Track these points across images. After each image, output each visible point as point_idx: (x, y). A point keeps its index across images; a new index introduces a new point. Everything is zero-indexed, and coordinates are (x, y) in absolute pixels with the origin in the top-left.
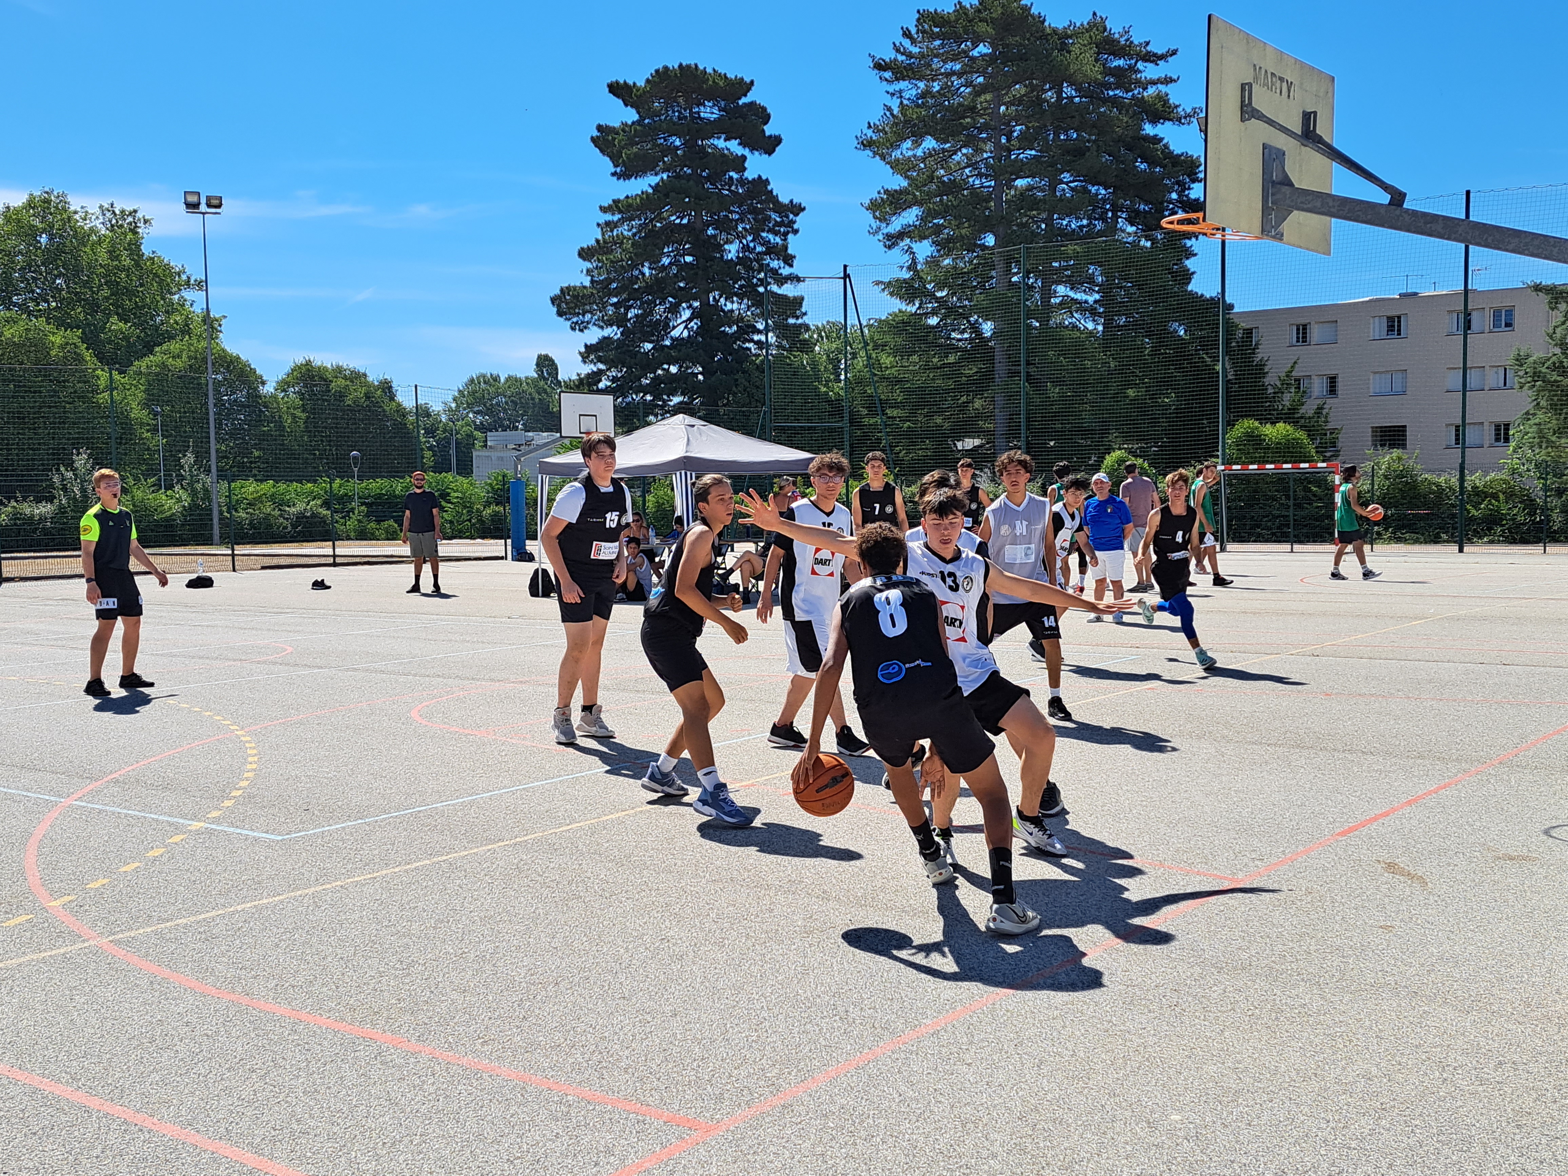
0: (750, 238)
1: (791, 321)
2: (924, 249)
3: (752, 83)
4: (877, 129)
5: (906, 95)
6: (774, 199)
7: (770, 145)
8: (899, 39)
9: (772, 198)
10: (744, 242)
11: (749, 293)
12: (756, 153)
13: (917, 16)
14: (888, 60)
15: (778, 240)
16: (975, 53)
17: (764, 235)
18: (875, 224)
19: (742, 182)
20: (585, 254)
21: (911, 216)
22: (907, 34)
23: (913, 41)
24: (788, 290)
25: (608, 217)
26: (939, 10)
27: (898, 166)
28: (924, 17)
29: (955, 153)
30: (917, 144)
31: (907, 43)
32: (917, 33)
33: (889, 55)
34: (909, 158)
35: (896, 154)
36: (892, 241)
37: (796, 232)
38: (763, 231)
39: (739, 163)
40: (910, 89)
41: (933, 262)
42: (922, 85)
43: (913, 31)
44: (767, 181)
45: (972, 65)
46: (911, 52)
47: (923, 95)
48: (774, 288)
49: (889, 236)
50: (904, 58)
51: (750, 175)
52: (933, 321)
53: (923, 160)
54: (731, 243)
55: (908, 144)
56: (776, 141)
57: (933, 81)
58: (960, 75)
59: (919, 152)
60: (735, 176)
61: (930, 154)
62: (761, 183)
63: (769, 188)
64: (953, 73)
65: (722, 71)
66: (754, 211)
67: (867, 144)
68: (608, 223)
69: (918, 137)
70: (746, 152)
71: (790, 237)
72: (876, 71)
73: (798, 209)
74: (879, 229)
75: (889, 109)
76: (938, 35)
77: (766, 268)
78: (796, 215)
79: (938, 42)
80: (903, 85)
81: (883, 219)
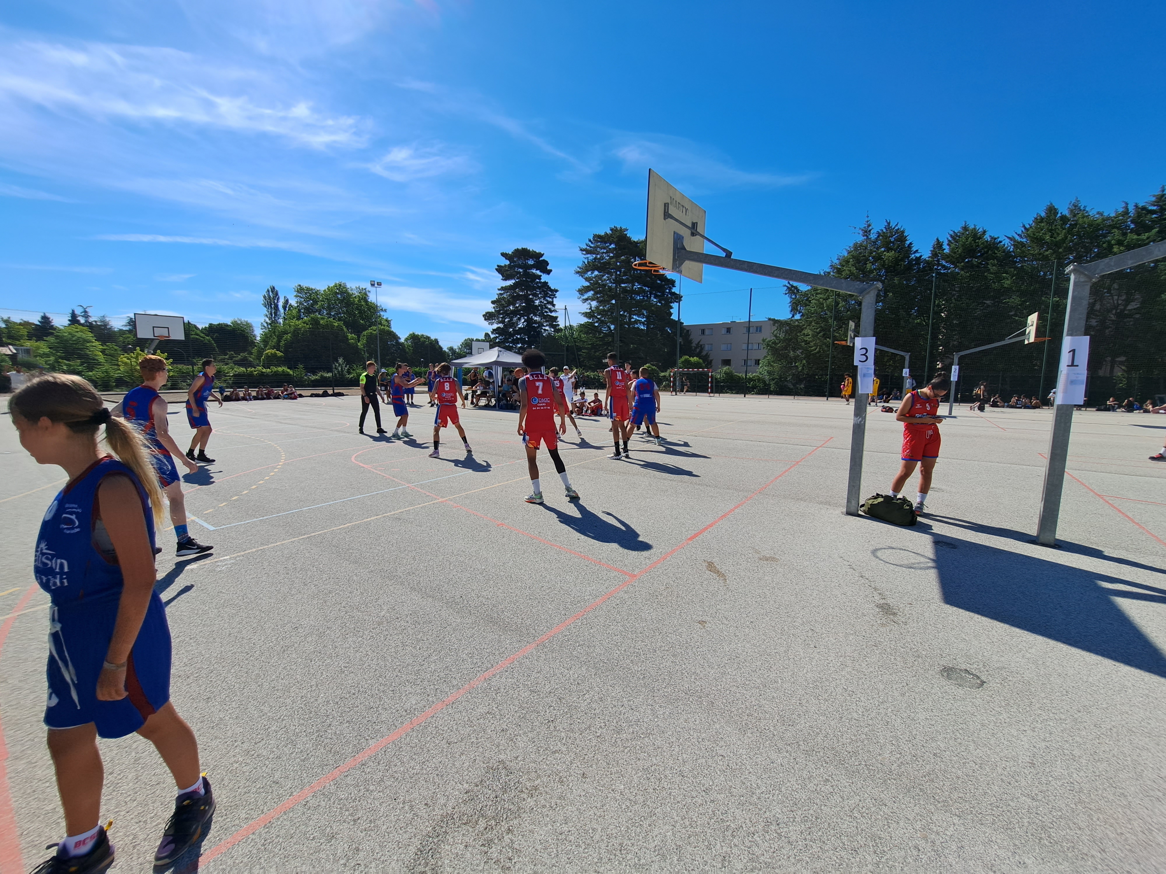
0: (542, 299)
1: (554, 323)
2: (594, 304)
3: (544, 254)
4: (580, 268)
5: (590, 258)
8: (588, 242)
9: (549, 288)
11: (542, 315)
12: (545, 274)
13: (593, 236)
15: (551, 300)
16: (610, 247)
17: (547, 298)
18: (579, 296)
19: (540, 282)
20: (493, 302)
21: (590, 294)
22: (590, 241)
23: (592, 243)
24: (553, 314)
25: (500, 292)
26: (600, 234)
27: (587, 279)
28: (595, 236)
29: (604, 276)
30: (592, 273)
31: (590, 243)
33: (584, 247)
34: (590, 277)
35: (586, 276)
36: (584, 301)
37: (556, 297)
39: (539, 277)
40: (591, 257)
41: (597, 308)
42: (594, 256)
43: (592, 240)
44: (547, 283)
45: (609, 251)
46: (591, 246)
47: (595, 258)
48: (549, 314)
49: (584, 299)
50: (589, 248)
51: (542, 281)
52: (596, 324)
53: (595, 278)
54: (537, 300)
55: (589, 273)
56: (551, 271)
57: (598, 255)
58: (605, 253)
59: (593, 275)
60: (538, 280)
61: (596, 276)
62: (546, 283)
64: (603, 253)
65: (535, 250)
66: (543, 291)
67: (578, 272)
68: (500, 294)
69: (593, 270)
70: (542, 274)
71: (554, 299)
72: (581, 251)
73: (557, 291)
74: (580, 297)
75: (584, 262)
76: (599, 242)
77: (547, 308)
78: (556, 292)
79: (599, 244)
80: (589, 256)
81: (582, 294)
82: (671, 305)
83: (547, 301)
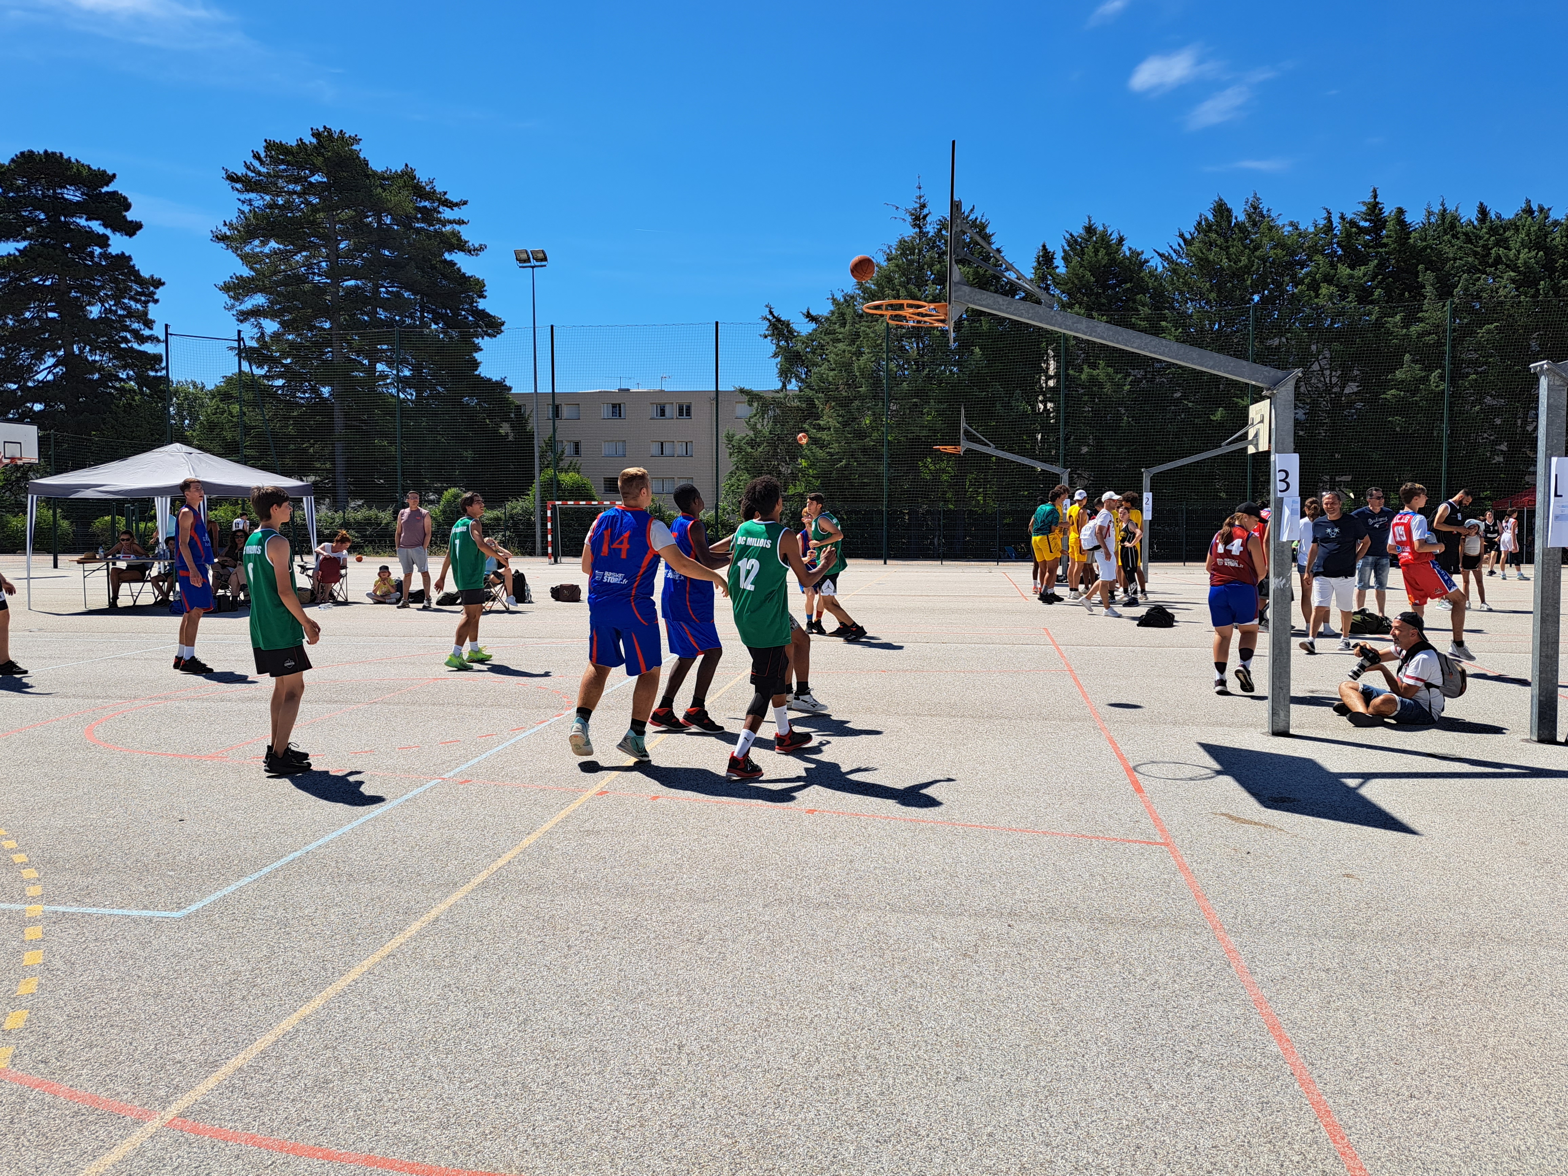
0: (112, 303)
1: (152, 374)
2: (271, 326)
4: (231, 226)
5: (256, 204)
6: (137, 274)
7: (132, 229)
8: (250, 159)
9: (134, 272)
10: (107, 306)
11: (112, 347)
12: (118, 234)
13: (265, 144)
14: (240, 175)
15: (139, 307)
16: (313, 180)
17: (126, 301)
18: (230, 302)
19: (105, 255)
21: (259, 300)
22: (257, 156)
23: (262, 163)
24: (149, 348)
26: (284, 142)
27: (246, 259)
28: (270, 146)
29: (295, 254)
30: (264, 243)
31: (256, 164)
32: (266, 157)
33: (241, 171)
34: (257, 253)
35: (247, 249)
36: (244, 317)
38: (124, 297)
39: (103, 241)
40: (260, 200)
41: (276, 336)
42: (268, 198)
43: (263, 155)
44: (130, 258)
45: (310, 188)
46: (259, 171)
47: (273, 206)
48: (136, 346)
49: (242, 313)
50: (253, 175)
51: (112, 251)
53: (269, 256)
54: (93, 305)
55: (257, 242)
56: (138, 226)
57: (278, 196)
58: (299, 195)
59: (266, 250)
60: (98, 251)
61: (275, 252)
62: (123, 260)
63: (132, 263)
64: (295, 192)
66: (115, 280)
67: (222, 238)
69: (265, 237)
70: (108, 232)
71: (151, 305)
72: (228, 182)
73: (159, 283)
74: (233, 306)
75: (243, 212)
76: (283, 162)
77: (126, 329)
78: (157, 288)
79: (283, 167)
80: (252, 195)
81: (236, 298)
82: (476, 341)
83: (127, 308)
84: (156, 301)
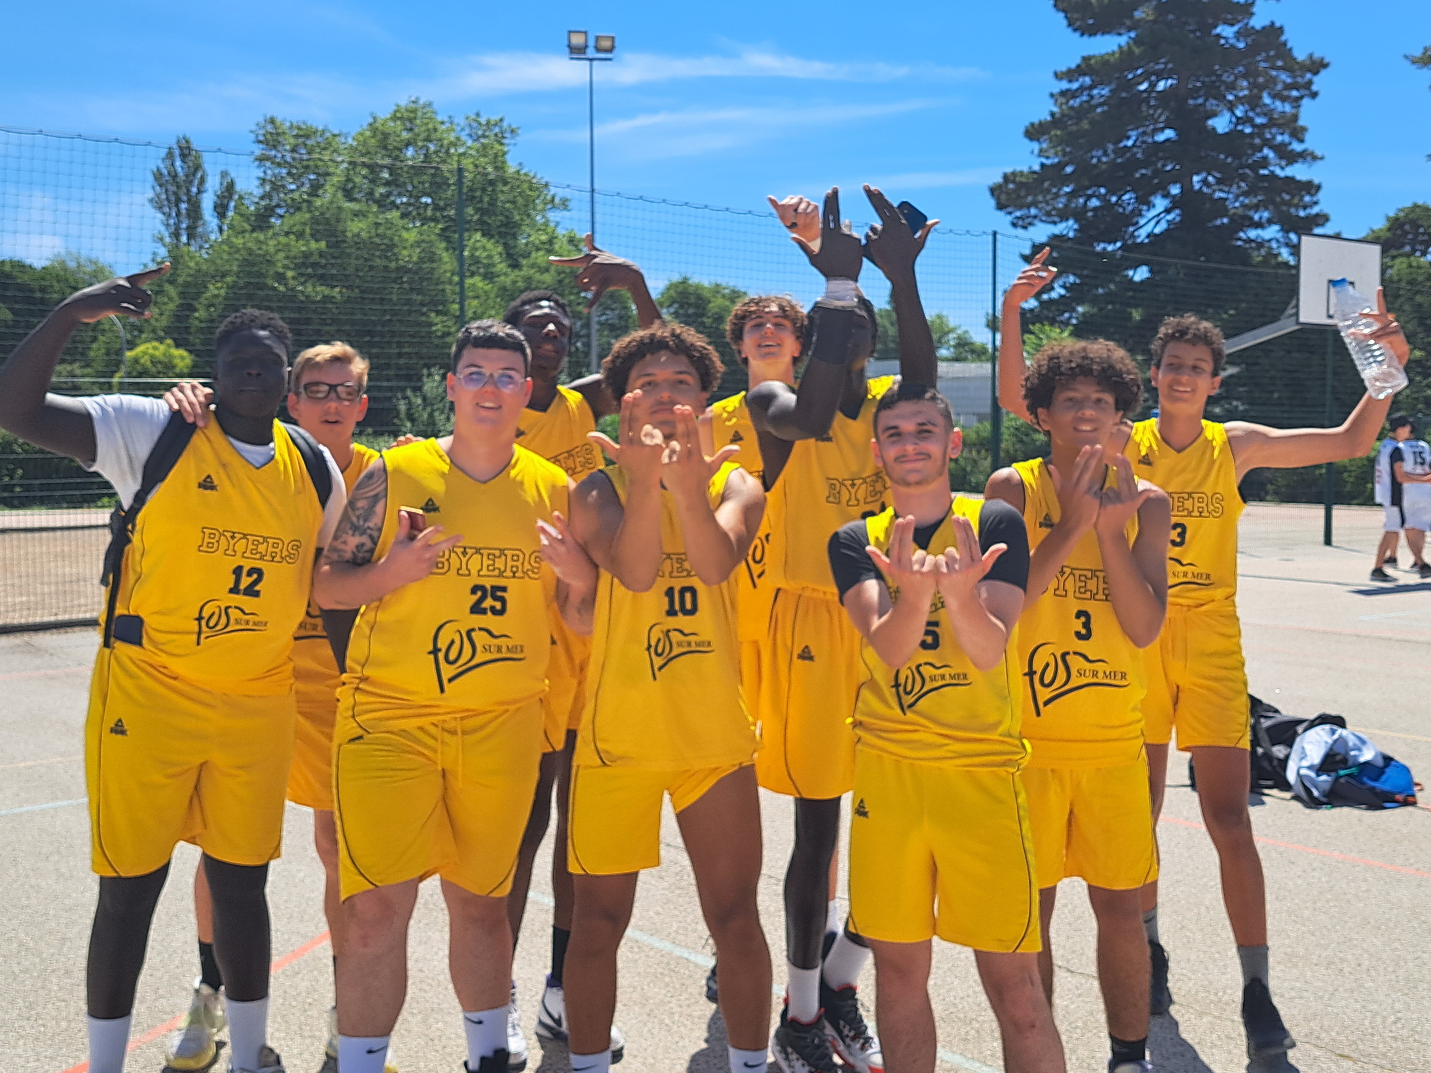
6: (1288, 55)
11: (1247, 178)
17: (1268, 101)
20: (1033, 133)
24: (1299, 172)
25: (1066, 87)
48: (1281, 170)
51: (1258, 22)
54: (1220, 114)
62: (1272, 33)
63: (1283, 39)
71: (1306, 102)
83: (1268, 113)
84: (1314, 95)
